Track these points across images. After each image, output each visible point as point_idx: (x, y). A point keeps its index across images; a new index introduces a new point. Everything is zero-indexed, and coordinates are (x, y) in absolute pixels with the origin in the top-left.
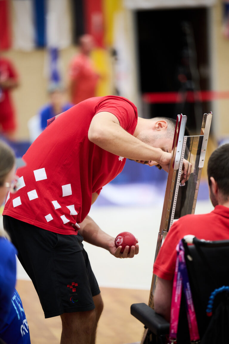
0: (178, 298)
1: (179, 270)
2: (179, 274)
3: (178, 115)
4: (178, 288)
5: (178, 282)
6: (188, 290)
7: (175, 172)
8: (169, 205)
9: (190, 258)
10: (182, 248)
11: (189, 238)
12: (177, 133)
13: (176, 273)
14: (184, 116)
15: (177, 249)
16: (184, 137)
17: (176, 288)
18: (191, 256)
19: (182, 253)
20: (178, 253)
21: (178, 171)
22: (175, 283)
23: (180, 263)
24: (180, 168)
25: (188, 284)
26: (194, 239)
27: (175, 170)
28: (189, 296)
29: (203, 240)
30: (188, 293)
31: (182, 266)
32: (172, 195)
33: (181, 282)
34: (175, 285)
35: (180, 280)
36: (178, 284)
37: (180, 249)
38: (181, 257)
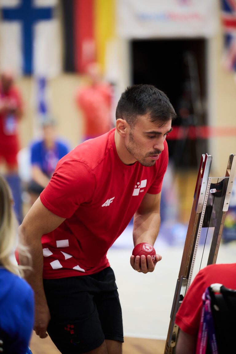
0: (203, 350)
1: (205, 320)
2: (205, 324)
3: (203, 155)
4: (204, 339)
5: (203, 333)
6: (214, 342)
7: (198, 215)
8: (190, 251)
9: (216, 308)
10: (208, 296)
11: (216, 287)
12: (202, 174)
13: (202, 324)
14: (209, 157)
15: (203, 297)
16: (208, 179)
17: (201, 339)
18: (218, 306)
19: (208, 302)
20: (204, 302)
21: (200, 214)
22: (200, 334)
23: (206, 313)
24: (203, 211)
25: (214, 335)
26: (221, 288)
27: (198, 213)
28: (215, 348)
29: (230, 290)
30: (214, 345)
31: (208, 316)
32: (193, 240)
33: (206, 333)
34: (199, 336)
35: (205, 331)
36: (203, 336)
37: (206, 298)
38: (207, 307)
